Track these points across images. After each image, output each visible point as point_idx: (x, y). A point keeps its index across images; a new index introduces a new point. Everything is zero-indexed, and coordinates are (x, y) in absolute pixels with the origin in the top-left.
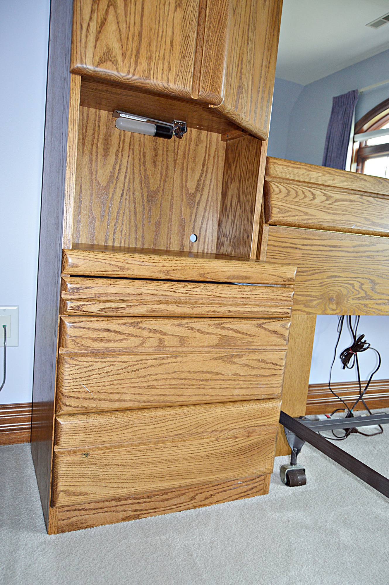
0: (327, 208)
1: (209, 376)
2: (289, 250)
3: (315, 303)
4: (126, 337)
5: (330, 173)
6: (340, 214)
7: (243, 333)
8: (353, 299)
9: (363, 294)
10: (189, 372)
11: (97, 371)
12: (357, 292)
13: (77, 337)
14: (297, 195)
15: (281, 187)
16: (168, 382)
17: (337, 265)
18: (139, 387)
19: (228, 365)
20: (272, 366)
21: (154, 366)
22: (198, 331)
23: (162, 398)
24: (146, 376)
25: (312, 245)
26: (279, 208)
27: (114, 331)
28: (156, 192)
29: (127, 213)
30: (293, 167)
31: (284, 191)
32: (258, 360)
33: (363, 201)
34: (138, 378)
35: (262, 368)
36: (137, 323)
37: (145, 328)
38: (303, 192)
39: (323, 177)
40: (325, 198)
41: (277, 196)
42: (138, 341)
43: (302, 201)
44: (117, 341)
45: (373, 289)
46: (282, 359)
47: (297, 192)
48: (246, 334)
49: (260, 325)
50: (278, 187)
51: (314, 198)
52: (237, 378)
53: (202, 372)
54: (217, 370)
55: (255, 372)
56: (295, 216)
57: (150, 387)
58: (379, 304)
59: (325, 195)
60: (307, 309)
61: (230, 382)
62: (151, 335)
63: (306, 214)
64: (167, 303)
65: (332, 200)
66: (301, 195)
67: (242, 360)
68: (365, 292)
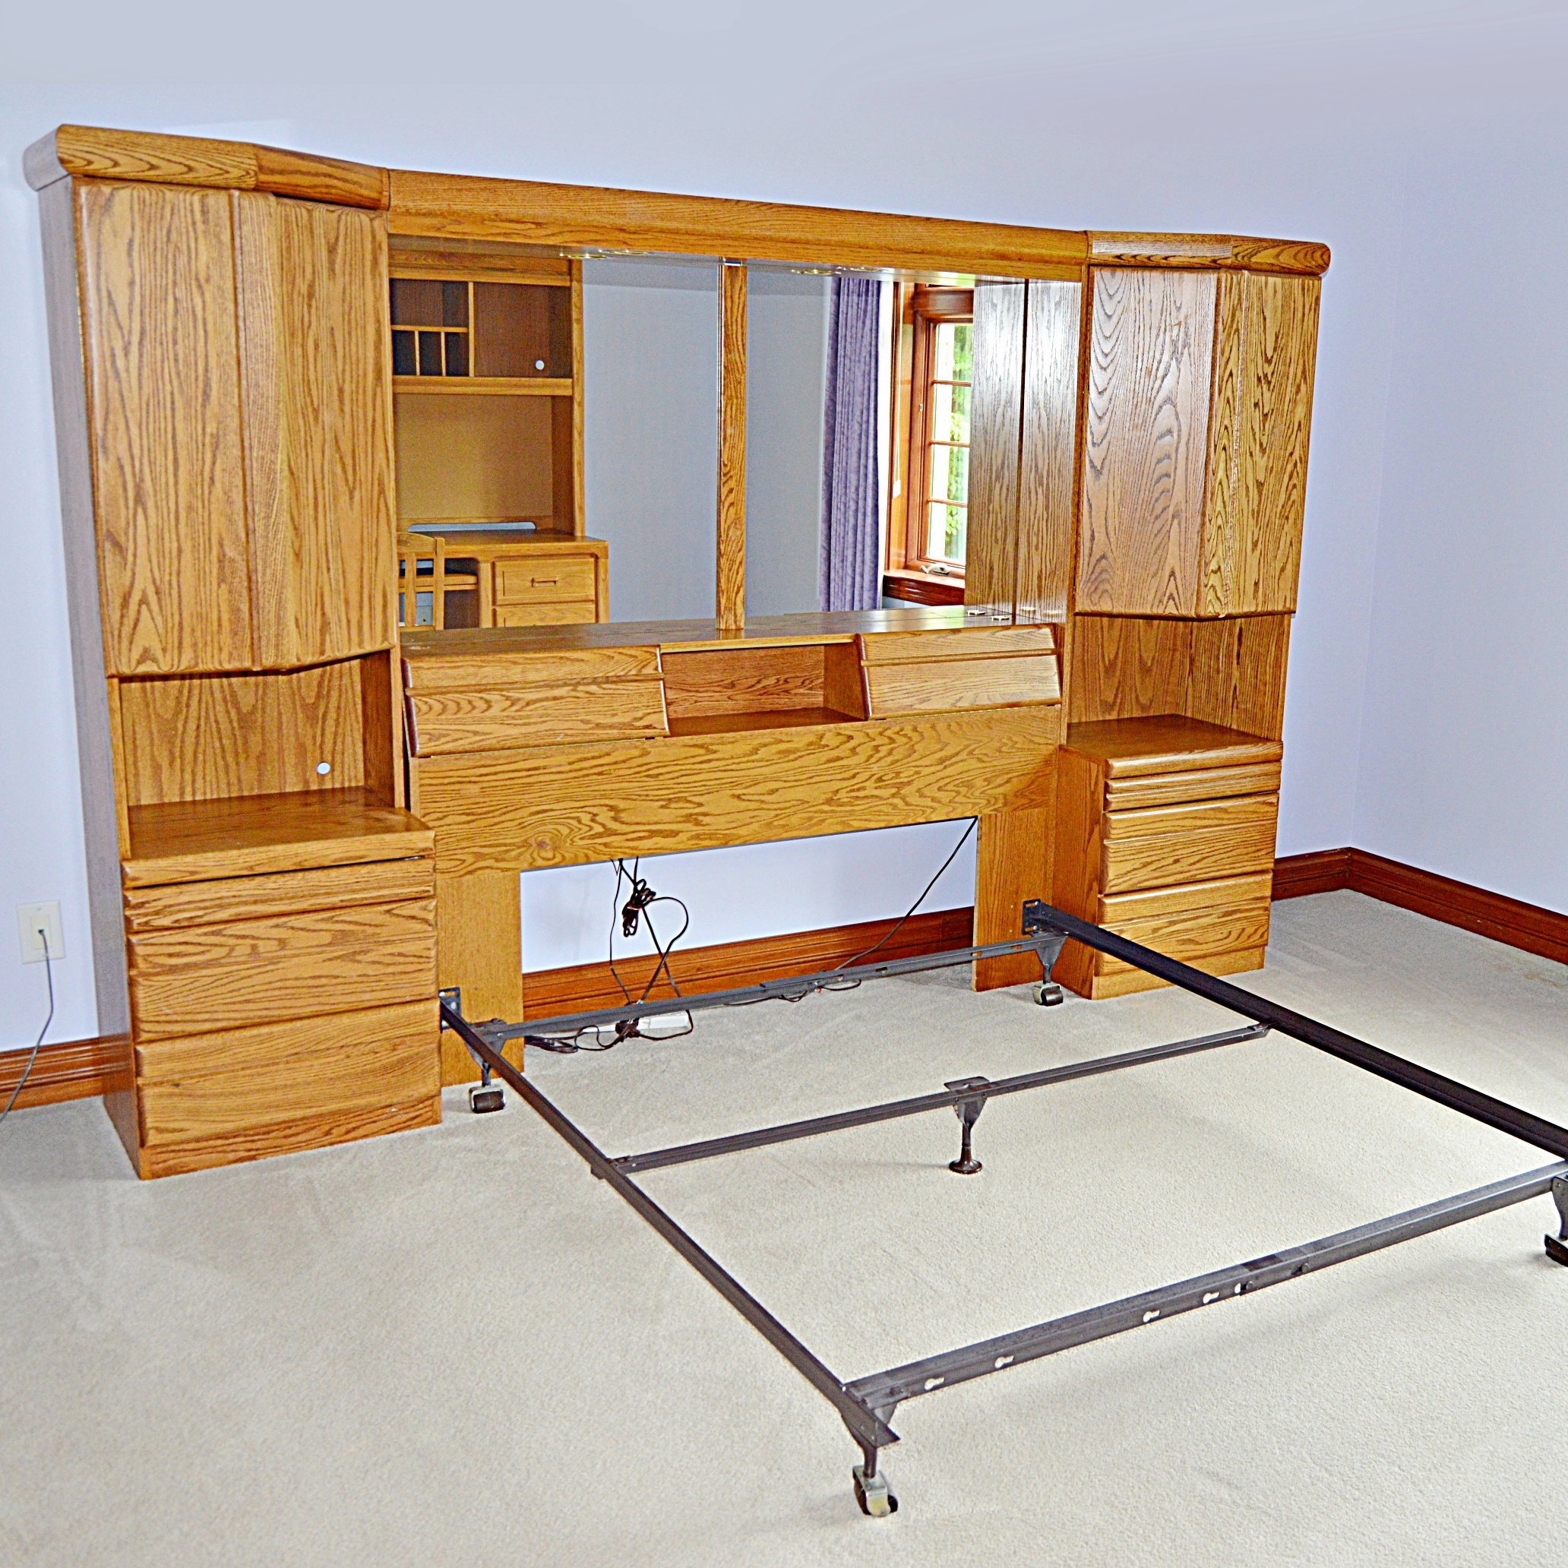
0: (514, 718)
1: (324, 981)
2: (457, 787)
3: (513, 854)
4: (208, 948)
5: (515, 663)
6: (536, 723)
7: (365, 925)
8: (581, 839)
9: (599, 829)
10: (297, 979)
11: (177, 990)
12: (588, 828)
13: (149, 955)
14: (460, 709)
15: (431, 702)
16: (269, 994)
17: (543, 794)
18: (234, 1003)
19: (350, 965)
20: (416, 960)
21: (249, 977)
22: (302, 929)
23: (265, 1013)
24: (239, 989)
25: (496, 773)
26: (429, 734)
27: (192, 944)
28: (252, 713)
29: (209, 751)
30: (451, 668)
31: (438, 707)
32: (392, 954)
33: (578, 694)
34: (231, 992)
35: (400, 964)
36: (220, 930)
37: (231, 936)
38: (470, 702)
39: (504, 671)
40: (508, 703)
41: (426, 716)
42: (224, 951)
43: (469, 715)
44: (198, 954)
45: (615, 819)
46: (429, 949)
47: (458, 704)
48: (370, 925)
49: (388, 911)
50: (426, 703)
51: (489, 707)
52: (365, 979)
53: (314, 977)
54: (335, 973)
55: (390, 969)
56: (456, 740)
57: (248, 1001)
58: (633, 840)
59: (508, 698)
60: (502, 865)
61: (355, 985)
62: (240, 941)
63: (476, 733)
64: (255, 902)
65: (522, 703)
66: (466, 707)
67: (370, 957)
68: (603, 826)
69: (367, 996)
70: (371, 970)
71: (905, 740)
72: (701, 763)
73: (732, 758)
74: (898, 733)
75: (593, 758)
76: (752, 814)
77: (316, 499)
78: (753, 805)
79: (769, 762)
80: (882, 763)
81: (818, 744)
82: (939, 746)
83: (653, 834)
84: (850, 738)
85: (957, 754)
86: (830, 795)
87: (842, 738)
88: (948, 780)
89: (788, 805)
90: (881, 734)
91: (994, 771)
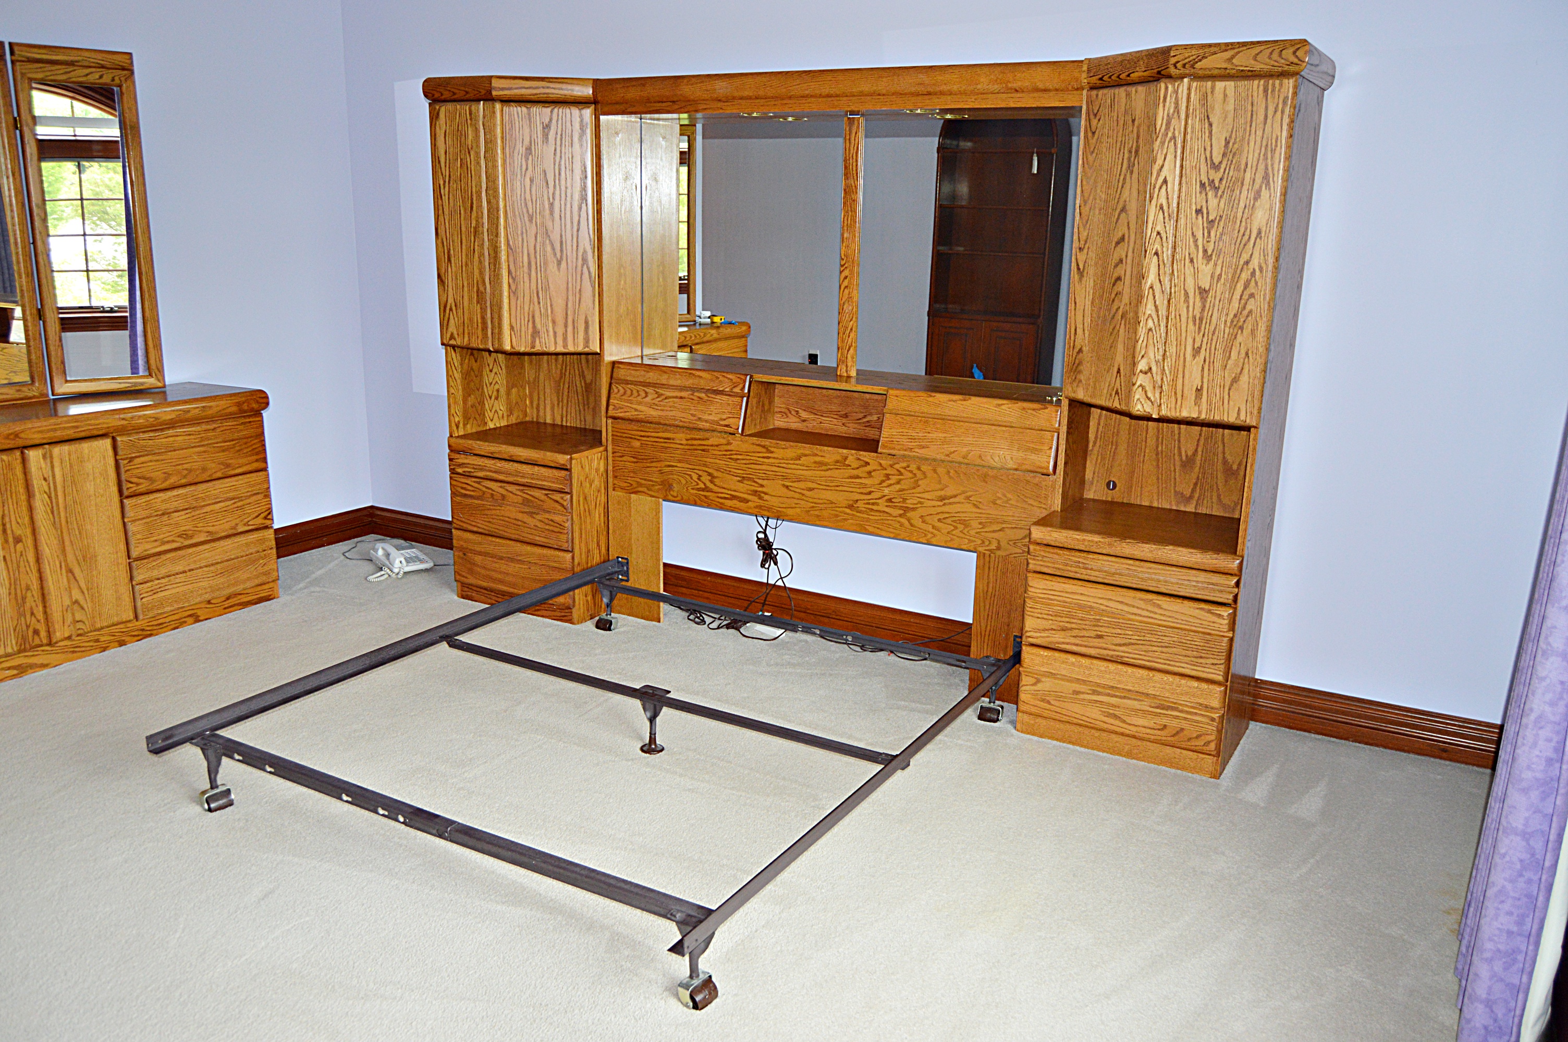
0: (656, 405)
3: (657, 488)
5: (665, 373)
6: (667, 411)
7: (537, 499)
8: (693, 489)
9: (702, 485)
10: (509, 518)
11: (464, 507)
12: (696, 484)
14: (632, 394)
15: (619, 387)
16: (500, 522)
17: (672, 455)
18: (486, 521)
19: (531, 518)
20: (559, 526)
21: (491, 510)
22: (511, 492)
23: (499, 532)
24: (488, 515)
25: (648, 437)
26: (614, 406)
30: (633, 370)
31: (622, 391)
32: (548, 519)
33: (693, 398)
34: (484, 515)
35: (552, 525)
36: (480, 482)
37: (484, 486)
38: (637, 391)
39: (658, 376)
41: (615, 395)
42: (482, 493)
43: (635, 399)
45: (711, 482)
47: (632, 391)
49: (546, 495)
51: (646, 396)
52: (538, 529)
53: (517, 520)
54: (524, 520)
55: (547, 527)
56: (626, 412)
57: (492, 523)
58: (721, 498)
59: (657, 393)
60: (650, 493)
61: (534, 531)
62: (487, 490)
63: (636, 410)
64: (493, 472)
65: (663, 397)
66: (635, 393)
67: (538, 517)
68: (705, 484)
69: (537, 538)
70: (539, 524)
71: (910, 475)
72: (763, 457)
73: (784, 459)
74: (905, 468)
75: (700, 439)
76: (796, 501)
77: (529, 263)
78: (797, 496)
79: (808, 468)
80: (892, 488)
81: (842, 463)
82: (940, 487)
83: (733, 497)
84: (867, 464)
85: (955, 496)
86: (851, 502)
87: (861, 463)
88: (947, 515)
89: (821, 501)
90: (891, 466)
91: (988, 518)
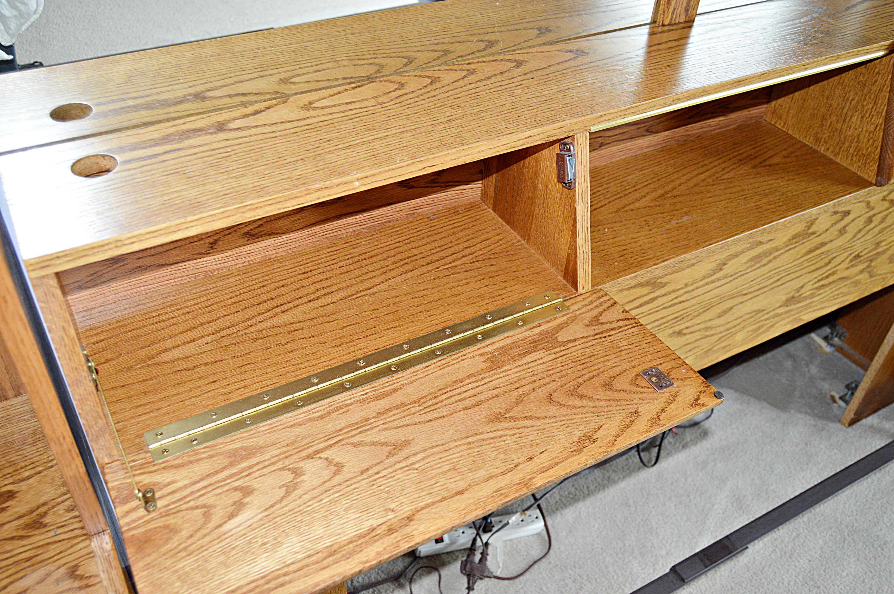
73: (686, 285)
79: (734, 277)
80: (867, 236)
84: (847, 213)
87: (838, 217)
